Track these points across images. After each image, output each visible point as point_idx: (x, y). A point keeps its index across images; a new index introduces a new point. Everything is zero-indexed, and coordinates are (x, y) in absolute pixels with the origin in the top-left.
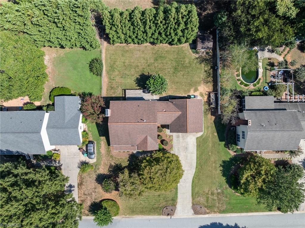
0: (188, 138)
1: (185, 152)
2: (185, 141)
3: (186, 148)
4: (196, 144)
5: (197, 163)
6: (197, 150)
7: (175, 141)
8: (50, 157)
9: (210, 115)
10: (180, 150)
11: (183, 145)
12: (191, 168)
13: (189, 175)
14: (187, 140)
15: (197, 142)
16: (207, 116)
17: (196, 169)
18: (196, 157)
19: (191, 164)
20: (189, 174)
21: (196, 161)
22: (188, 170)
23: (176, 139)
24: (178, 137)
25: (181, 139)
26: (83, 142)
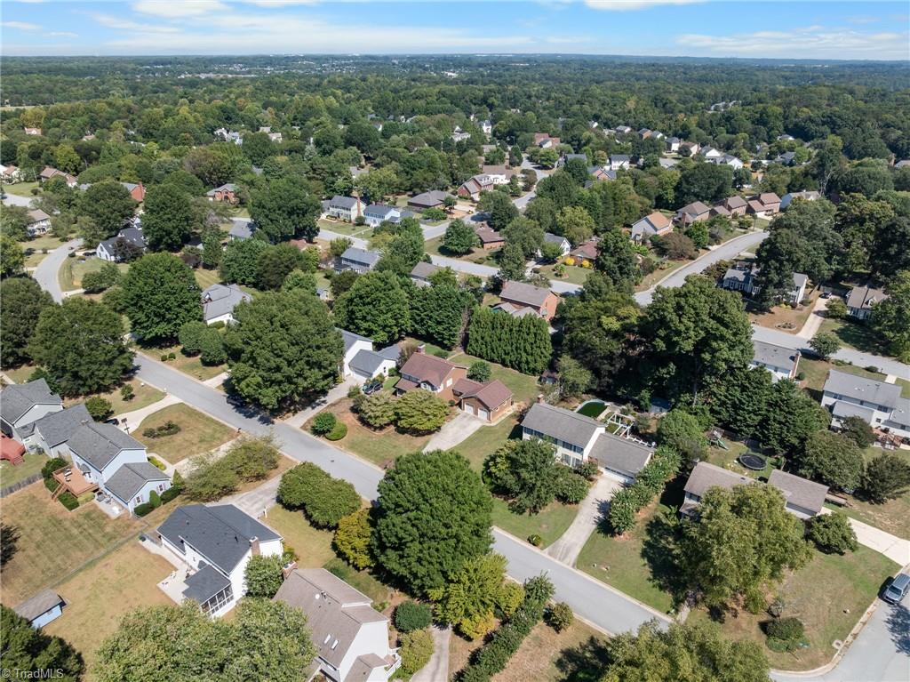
0: (474, 421)
1: (460, 428)
2: (469, 422)
3: (464, 427)
4: (477, 429)
7: (458, 417)
10: (457, 425)
11: (464, 424)
12: (453, 441)
14: (471, 422)
15: (480, 428)
19: (456, 439)
20: (446, 444)
22: (448, 442)
23: (461, 417)
24: (465, 417)
25: (466, 419)
26: (374, 380)
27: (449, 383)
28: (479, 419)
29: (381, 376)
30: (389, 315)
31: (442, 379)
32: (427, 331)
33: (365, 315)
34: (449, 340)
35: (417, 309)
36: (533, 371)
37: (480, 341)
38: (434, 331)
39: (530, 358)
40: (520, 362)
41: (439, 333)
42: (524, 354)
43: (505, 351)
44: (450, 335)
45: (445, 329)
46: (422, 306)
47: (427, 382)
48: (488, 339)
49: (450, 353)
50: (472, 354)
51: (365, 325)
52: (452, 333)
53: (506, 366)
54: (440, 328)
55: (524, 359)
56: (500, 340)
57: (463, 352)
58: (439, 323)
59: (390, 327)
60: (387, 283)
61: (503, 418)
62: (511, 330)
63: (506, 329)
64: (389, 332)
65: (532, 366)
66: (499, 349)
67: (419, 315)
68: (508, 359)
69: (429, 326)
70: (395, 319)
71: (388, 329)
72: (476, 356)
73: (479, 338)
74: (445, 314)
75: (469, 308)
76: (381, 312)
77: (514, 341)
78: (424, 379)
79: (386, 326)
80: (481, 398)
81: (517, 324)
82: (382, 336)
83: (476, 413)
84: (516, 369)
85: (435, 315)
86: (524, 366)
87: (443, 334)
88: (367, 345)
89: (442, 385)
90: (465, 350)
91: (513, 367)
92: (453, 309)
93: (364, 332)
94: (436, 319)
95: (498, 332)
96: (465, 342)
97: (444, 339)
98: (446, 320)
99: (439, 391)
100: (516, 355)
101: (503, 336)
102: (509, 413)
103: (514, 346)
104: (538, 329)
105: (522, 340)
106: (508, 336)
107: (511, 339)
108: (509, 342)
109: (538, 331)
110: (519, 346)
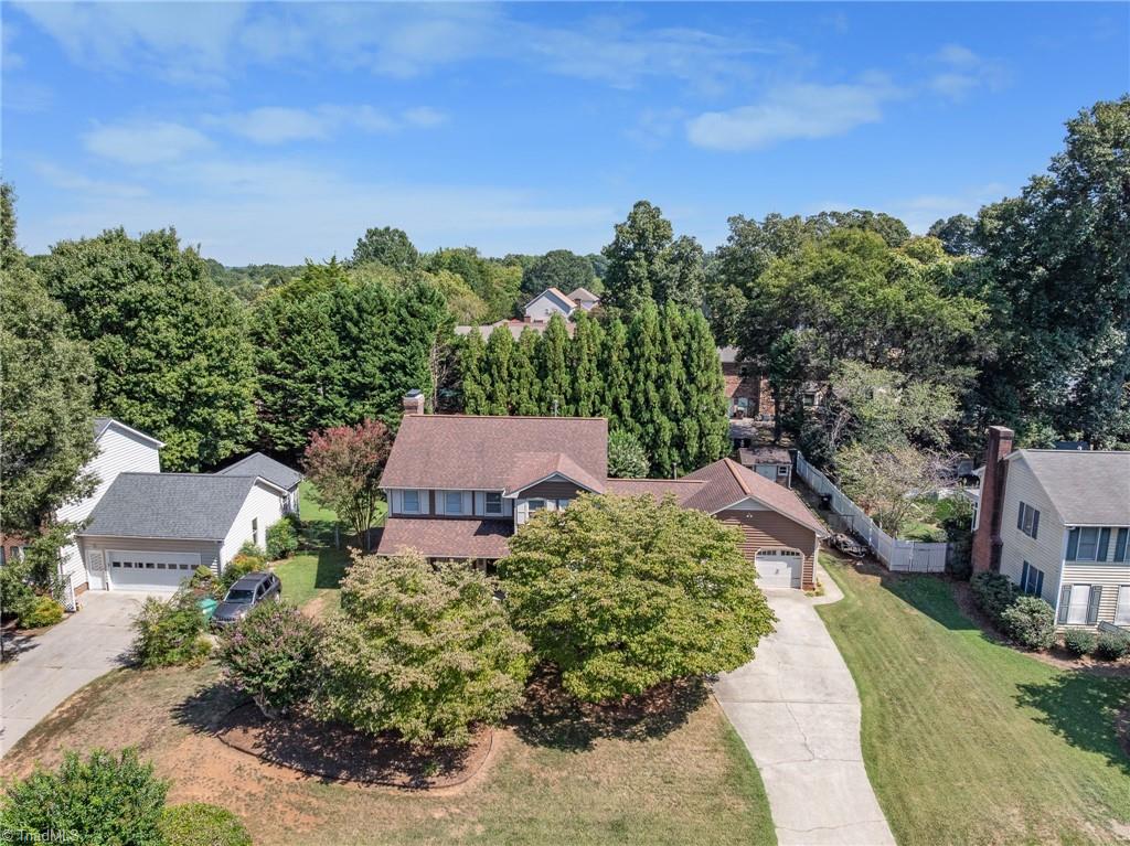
22: (810, 702)
92: (399, 341)
103: (626, 404)
104: (693, 338)
105: (649, 382)
106: (597, 383)
107: (610, 390)
108: (603, 401)
109: (695, 345)
110: (641, 400)
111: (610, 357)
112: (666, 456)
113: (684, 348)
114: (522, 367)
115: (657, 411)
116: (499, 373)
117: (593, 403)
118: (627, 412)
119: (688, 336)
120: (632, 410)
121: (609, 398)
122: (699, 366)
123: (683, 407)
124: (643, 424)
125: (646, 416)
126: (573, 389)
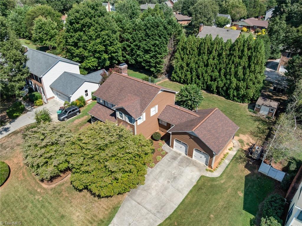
0: (188, 168)
1: (168, 182)
2: (180, 169)
3: (175, 178)
4: (195, 183)
5: (175, 211)
6: (191, 191)
7: (165, 160)
8: (35, 98)
9: (244, 167)
10: (163, 174)
11: (173, 172)
12: (158, 212)
13: (145, 221)
14: (184, 169)
15: (199, 180)
16: (238, 164)
17: (166, 220)
18: (182, 200)
19: (164, 206)
20: (147, 218)
21: (176, 207)
22: (150, 211)
23: (169, 160)
24: (174, 158)
25: (175, 163)
26: (73, 104)
27: (154, 111)
28: (195, 164)
29: (81, 99)
30: (99, 40)
31: (144, 106)
32: (136, 60)
33: (76, 41)
34: (155, 67)
35: (128, 40)
36: (242, 98)
37: (185, 68)
38: (142, 60)
39: (242, 84)
40: (228, 89)
41: (146, 61)
42: (234, 80)
43: (211, 77)
44: (156, 63)
45: (152, 57)
46: (132, 37)
47: (122, 111)
48: (193, 65)
49: (156, 80)
50: (176, 81)
51: (77, 51)
52: (158, 60)
53: (212, 92)
54: (148, 56)
55: (234, 85)
56: (207, 65)
57: (167, 80)
58: (147, 52)
59: (99, 52)
60: (96, 10)
61: (227, 162)
62: (220, 55)
63: (215, 53)
64: (99, 58)
65: (242, 92)
66: (205, 75)
67: (129, 46)
68: (214, 85)
69: (138, 55)
70: (104, 46)
71: (97, 55)
72: (180, 82)
73: (184, 65)
74: (153, 43)
75: (175, 37)
76: (91, 38)
77: (223, 66)
78: (120, 106)
79: (95, 51)
80: (200, 137)
81: (228, 47)
82: (92, 62)
83: (190, 154)
84: (222, 95)
85: (143, 44)
86: (231, 92)
87: (150, 62)
88: (74, 69)
89: (144, 114)
90: (169, 77)
91: (218, 93)
92: (160, 37)
93: (78, 59)
94: (144, 48)
95: (205, 57)
96: (170, 70)
97: (151, 66)
98: (153, 48)
99: (139, 122)
100: (225, 81)
101: (211, 61)
102: (233, 153)
103: (223, 71)
104: (255, 51)
105: (233, 65)
106: (216, 61)
107: (219, 65)
108: (216, 68)
109: (254, 54)
110: (228, 71)
111: (222, 53)
112: (232, 92)
113: (250, 54)
114: (194, 51)
115: (233, 76)
116: (186, 51)
117: (213, 68)
118: (222, 74)
119: (253, 49)
120: (224, 74)
121: (218, 68)
122: (254, 63)
123: (243, 76)
124: (226, 79)
125: (228, 77)
126: (207, 62)
